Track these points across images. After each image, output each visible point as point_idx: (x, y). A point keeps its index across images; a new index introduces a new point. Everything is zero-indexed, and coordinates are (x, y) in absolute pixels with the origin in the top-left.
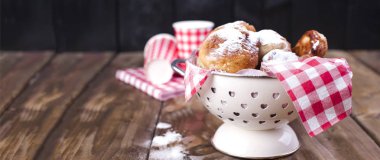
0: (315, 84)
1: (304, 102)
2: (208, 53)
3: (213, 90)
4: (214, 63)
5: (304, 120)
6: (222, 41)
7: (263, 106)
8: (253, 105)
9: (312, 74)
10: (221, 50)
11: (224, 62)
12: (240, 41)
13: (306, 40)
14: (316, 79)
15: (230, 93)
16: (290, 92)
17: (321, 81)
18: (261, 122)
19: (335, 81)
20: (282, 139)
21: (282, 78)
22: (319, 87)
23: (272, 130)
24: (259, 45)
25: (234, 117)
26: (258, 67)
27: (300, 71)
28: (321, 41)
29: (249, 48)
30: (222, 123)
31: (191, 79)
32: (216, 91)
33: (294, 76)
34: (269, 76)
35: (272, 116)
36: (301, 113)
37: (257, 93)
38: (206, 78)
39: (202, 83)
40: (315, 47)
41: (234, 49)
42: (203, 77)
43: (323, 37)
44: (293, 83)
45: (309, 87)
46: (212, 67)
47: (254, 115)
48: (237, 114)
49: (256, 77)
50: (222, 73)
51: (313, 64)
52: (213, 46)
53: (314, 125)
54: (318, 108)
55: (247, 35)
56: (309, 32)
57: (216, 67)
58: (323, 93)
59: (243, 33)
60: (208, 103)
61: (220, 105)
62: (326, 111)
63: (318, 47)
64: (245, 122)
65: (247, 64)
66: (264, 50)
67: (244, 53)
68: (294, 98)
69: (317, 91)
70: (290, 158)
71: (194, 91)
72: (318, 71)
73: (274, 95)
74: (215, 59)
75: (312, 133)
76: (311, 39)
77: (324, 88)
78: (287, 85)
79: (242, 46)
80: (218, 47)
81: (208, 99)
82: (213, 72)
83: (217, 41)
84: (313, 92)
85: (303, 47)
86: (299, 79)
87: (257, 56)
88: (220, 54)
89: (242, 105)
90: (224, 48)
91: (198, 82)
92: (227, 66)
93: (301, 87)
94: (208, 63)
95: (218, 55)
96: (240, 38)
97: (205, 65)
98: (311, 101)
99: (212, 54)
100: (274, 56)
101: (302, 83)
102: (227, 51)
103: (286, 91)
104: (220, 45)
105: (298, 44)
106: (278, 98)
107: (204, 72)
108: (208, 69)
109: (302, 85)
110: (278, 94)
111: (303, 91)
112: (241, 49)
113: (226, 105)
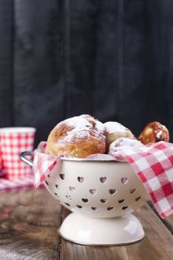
0: (164, 166)
1: (154, 184)
2: (56, 141)
3: (62, 176)
4: (62, 149)
5: (155, 201)
6: (71, 129)
7: (112, 192)
8: (101, 190)
9: (161, 156)
10: (69, 137)
11: (73, 148)
12: (88, 129)
13: (149, 131)
14: (165, 161)
15: (79, 178)
16: (140, 174)
17: (169, 163)
18: (109, 209)
20: (127, 228)
21: (132, 161)
22: (168, 169)
24: (106, 133)
25: (82, 203)
26: (107, 151)
27: (148, 154)
28: (164, 131)
29: (97, 135)
31: (39, 166)
32: (65, 177)
33: (144, 158)
34: (118, 161)
35: (120, 202)
36: (152, 194)
37: (105, 178)
38: (55, 163)
39: (51, 168)
40: (158, 136)
41: (82, 136)
42: (52, 163)
43: (164, 127)
44: (143, 165)
45: (158, 169)
46: (60, 153)
47: (103, 201)
48: (85, 201)
49: (105, 162)
50: (70, 159)
51: (159, 147)
52: (61, 134)
55: (94, 124)
56: (153, 123)
57: (65, 153)
59: (90, 122)
60: (56, 190)
61: (69, 192)
63: (161, 136)
64: (93, 209)
65: (95, 150)
66: (112, 139)
67: (92, 140)
68: (144, 180)
69: (167, 173)
71: (43, 178)
72: (166, 153)
73: (122, 180)
74: (63, 145)
75: (163, 214)
76: (154, 130)
78: (137, 167)
79: (90, 133)
80: (67, 135)
81: (56, 186)
82: (62, 158)
83: (65, 130)
84: (163, 174)
85: (146, 138)
86: (148, 161)
87: (105, 143)
88: (68, 140)
89: (91, 191)
90: (72, 135)
91: (47, 168)
92: (76, 152)
93: (151, 169)
94: (56, 150)
95: (67, 142)
96: (87, 126)
97: (54, 152)
98: (161, 183)
99: (60, 141)
100: (121, 143)
101: (152, 165)
102: (75, 138)
103: (136, 173)
104: (69, 133)
105: (141, 136)
106: (126, 182)
107: (53, 158)
108: (56, 155)
109: (152, 167)
110: (126, 179)
111: (153, 173)
112: (89, 135)
113: (74, 191)
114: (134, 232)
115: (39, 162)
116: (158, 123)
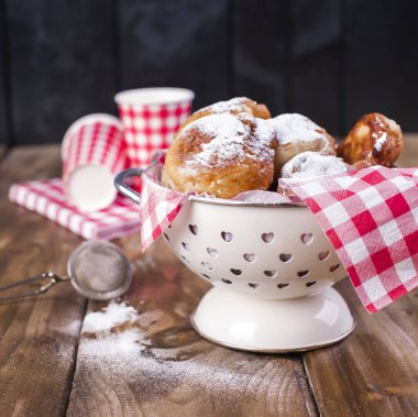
0: (377, 218)
1: (356, 251)
2: (181, 162)
3: (192, 229)
4: (192, 179)
5: (358, 283)
6: (208, 139)
7: (284, 258)
8: (266, 255)
9: (372, 198)
10: (204, 156)
11: (211, 178)
12: (240, 139)
13: (362, 131)
14: (379, 207)
15: (223, 234)
16: (331, 233)
17: (387, 211)
18: (280, 286)
19: (413, 211)
21: (315, 208)
22: (383, 223)
23: (302, 299)
24: (275, 144)
25: (231, 276)
26: (274, 187)
27: (350, 194)
28: (391, 134)
29: (257, 152)
30: (210, 287)
31: (151, 209)
32: (199, 230)
33: (339, 204)
34: (294, 204)
35: (301, 274)
36: (352, 270)
37: (272, 234)
38: (179, 207)
39: (171, 216)
40: (378, 146)
41: (228, 155)
42: (173, 206)
43: (394, 126)
44: (337, 216)
45: (365, 223)
46: (189, 187)
47: (268, 273)
48: (237, 272)
49: (270, 206)
50: (208, 199)
51: (373, 179)
52: (191, 149)
53: (375, 291)
54: (382, 261)
55: (253, 127)
56: (370, 116)
57: (197, 187)
58: (391, 234)
59: (245, 122)
60: (182, 252)
61: (205, 256)
62: (398, 266)
63: (384, 146)
64: (251, 285)
65: (253, 182)
66: (284, 153)
67: (247, 161)
68: (338, 244)
69: (381, 229)
70: (335, 349)
71: (157, 232)
72: (381, 192)
73: (303, 236)
74: (194, 173)
75: (371, 307)
76: (373, 130)
77: (393, 224)
78: (326, 221)
79: (244, 148)
80: (201, 150)
81: (184, 244)
82: (191, 197)
83: (197, 139)
84: (374, 232)
85: (357, 144)
86: (347, 208)
87: (272, 166)
88: (204, 163)
89: (246, 257)
90: (210, 152)
91: (165, 215)
92: (218, 186)
93: (352, 224)
94: (182, 181)
95: (200, 166)
96: (240, 134)
97: (177, 184)
98: (368, 248)
99: (189, 162)
100: (303, 165)
101: (354, 215)
102: (216, 158)
103: (324, 230)
104: (204, 146)
106: (310, 241)
107: (175, 196)
108: (183, 191)
109: (353, 219)
110: (311, 235)
111: (356, 231)
112: (242, 153)
113: (217, 256)
114: (334, 321)
115: (150, 200)
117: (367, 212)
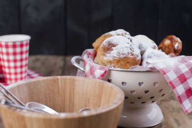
0: (187, 76)
1: (180, 90)
2: (104, 54)
3: (109, 81)
5: (181, 102)
6: (114, 46)
7: (146, 92)
9: (184, 69)
10: (114, 53)
11: (119, 62)
12: (128, 45)
13: (167, 42)
14: (187, 72)
15: (123, 83)
16: (171, 83)
17: (190, 73)
18: (143, 103)
21: (164, 73)
22: (189, 78)
28: (179, 43)
31: (92, 72)
33: (172, 71)
34: (152, 70)
35: (151, 98)
37: (143, 83)
38: (106, 72)
39: (102, 76)
41: (125, 52)
42: (103, 72)
44: (172, 76)
45: (183, 79)
46: (109, 65)
47: (139, 98)
50: (117, 69)
52: (108, 50)
55: (131, 40)
56: (170, 36)
57: (112, 65)
59: (128, 39)
63: (178, 47)
65: (135, 63)
67: (132, 54)
68: (174, 87)
69: (188, 81)
72: (187, 66)
73: (154, 83)
74: (111, 59)
75: (186, 111)
76: (172, 42)
78: (168, 78)
79: (131, 49)
80: (112, 50)
82: (110, 68)
83: (110, 46)
84: (186, 82)
85: (165, 47)
87: (140, 56)
88: (115, 55)
89: (131, 92)
90: (117, 51)
91: (99, 75)
93: (178, 79)
94: (105, 62)
95: (114, 57)
97: (103, 64)
98: (184, 88)
99: (108, 55)
101: (178, 75)
102: (119, 53)
103: (168, 82)
104: (113, 48)
105: (161, 45)
106: (157, 85)
107: (103, 68)
108: (106, 66)
109: (178, 77)
110: (157, 83)
111: (179, 82)
112: (130, 51)
115: (91, 69)
116: (174, 37)
117: (183, 74)
